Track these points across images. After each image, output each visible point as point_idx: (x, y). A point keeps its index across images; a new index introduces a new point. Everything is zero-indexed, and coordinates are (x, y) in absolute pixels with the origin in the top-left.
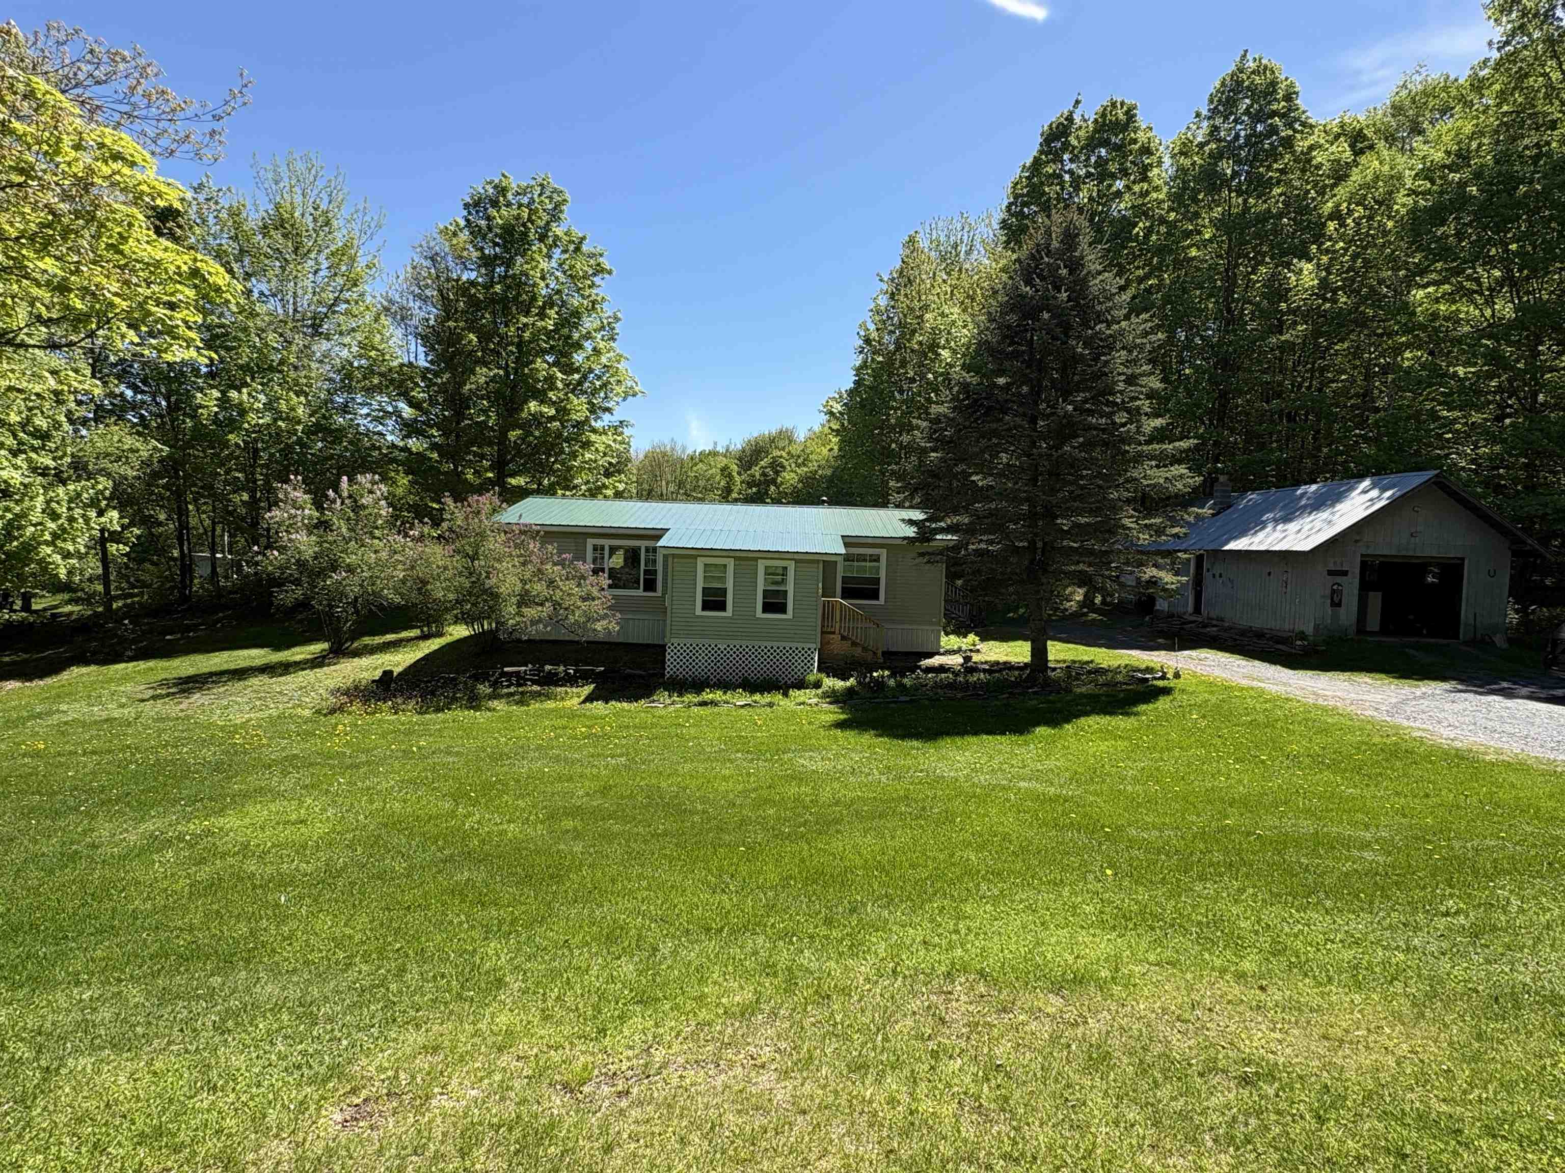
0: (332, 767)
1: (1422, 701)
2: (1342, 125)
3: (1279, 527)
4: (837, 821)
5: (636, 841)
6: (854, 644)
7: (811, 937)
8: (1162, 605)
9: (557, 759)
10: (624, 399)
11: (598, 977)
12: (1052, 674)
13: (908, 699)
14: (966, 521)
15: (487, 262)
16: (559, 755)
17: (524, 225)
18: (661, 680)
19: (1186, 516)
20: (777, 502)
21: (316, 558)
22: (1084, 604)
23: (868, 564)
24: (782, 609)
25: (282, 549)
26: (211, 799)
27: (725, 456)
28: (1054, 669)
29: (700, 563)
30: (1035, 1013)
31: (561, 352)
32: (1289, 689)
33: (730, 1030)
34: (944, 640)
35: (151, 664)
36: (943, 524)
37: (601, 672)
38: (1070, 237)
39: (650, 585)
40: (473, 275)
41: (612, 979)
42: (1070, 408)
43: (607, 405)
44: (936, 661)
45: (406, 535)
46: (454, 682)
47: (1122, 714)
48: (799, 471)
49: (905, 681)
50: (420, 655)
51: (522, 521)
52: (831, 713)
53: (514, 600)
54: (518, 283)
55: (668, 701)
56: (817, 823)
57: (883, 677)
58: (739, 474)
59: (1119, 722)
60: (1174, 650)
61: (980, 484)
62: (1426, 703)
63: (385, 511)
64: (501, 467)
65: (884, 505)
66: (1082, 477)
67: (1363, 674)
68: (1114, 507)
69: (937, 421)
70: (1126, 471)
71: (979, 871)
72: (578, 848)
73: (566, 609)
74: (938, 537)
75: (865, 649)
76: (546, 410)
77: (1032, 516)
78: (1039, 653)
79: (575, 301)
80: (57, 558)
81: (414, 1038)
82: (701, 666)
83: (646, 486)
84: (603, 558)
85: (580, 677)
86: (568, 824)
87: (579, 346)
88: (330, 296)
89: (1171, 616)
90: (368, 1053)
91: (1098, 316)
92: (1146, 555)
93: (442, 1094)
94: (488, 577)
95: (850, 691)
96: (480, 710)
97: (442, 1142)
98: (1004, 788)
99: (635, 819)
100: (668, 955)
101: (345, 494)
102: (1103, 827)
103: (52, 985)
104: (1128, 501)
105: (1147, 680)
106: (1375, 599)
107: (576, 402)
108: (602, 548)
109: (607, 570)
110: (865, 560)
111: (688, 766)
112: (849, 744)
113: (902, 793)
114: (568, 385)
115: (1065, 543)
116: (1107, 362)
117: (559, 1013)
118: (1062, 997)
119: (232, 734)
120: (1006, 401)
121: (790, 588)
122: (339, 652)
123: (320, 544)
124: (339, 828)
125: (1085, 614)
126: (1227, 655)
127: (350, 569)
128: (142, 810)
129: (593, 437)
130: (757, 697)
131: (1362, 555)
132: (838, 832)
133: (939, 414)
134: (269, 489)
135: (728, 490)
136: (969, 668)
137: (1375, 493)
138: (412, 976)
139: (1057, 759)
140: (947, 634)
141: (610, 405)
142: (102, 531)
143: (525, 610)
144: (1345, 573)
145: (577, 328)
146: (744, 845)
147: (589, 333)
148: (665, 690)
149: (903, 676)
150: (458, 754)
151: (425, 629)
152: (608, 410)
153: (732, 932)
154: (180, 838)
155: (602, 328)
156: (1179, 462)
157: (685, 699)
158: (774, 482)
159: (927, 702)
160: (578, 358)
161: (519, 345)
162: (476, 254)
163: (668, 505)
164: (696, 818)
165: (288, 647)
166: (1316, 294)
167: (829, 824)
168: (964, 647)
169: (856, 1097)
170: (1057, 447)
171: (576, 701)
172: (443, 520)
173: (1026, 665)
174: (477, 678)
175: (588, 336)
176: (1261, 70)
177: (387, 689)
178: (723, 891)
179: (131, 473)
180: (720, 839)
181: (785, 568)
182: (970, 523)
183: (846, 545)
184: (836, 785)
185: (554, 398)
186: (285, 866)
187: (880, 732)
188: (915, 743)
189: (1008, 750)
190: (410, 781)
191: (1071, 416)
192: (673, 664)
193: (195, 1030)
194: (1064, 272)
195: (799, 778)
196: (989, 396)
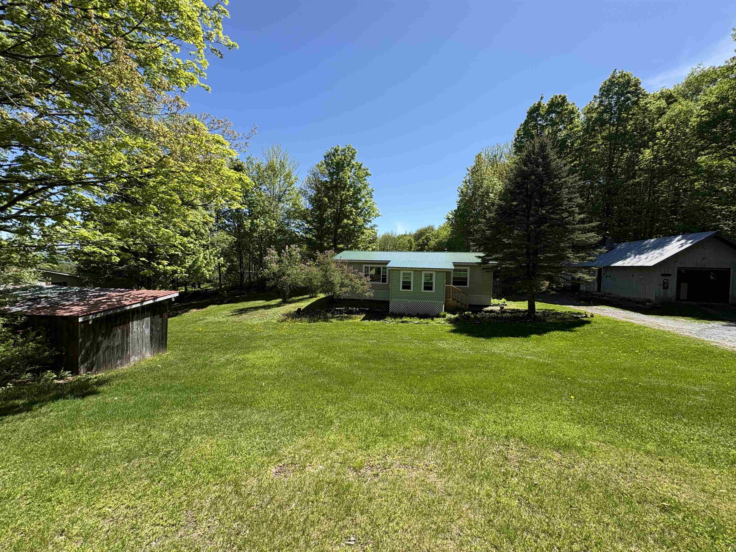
0: (282, 339)
1: (713, 330)
2: (662, 93)
3: (637, 256)
4: (455, 368)
6: (458, 302)
7: (447, 415)
8: (583, 288)
9: (352, 340)
10: (375, 218)
11: (366, 423)
12: (536, 314)
13: (479, 322)
14: (501, 256)
15: (331, 174)
17: (343, 161)
18: (388, 313)
19: (595, 253)
20: (428, 251)
21: (278, 272)
22: (548, 288)
23: (463, 273)
24: (431, 289)
25: (269, 269)
26: (246, 348)
27: (409, 236)
28: (538, 312)
29: (402, 272)
30: (549, 460)
31: (354, 203)
32: (645, 323)
33: (417, 452)
34: (492, 301)
35: (232, 305)
36: (492, 258)
37: (367, 310)
38: (543, 147)
39: (384, 280)
40: (327, 179)
41: (371, 425)
42: (544, 212)
44: (489, 308)
45: (305, 264)
46: (320, 312)
48: (436, 241)
49: (478, 315)
50: (309, 303)
51: (341, 259)
52: (449, 327)
53: (339, 285)
54: (340, 181)
55: (390, 321)
56: (446, 368)
57: (469, 314)
58: (414, 242)
59: (567, 334)
60: (591, 306)
61: (506, 242)
62: (715, 331)
63: (299, 256)
64: (335, 241)
65: (468, 251)
66: (549, 239)
67: (680, 317)
68: (564, 249)
69: (490, 219)
70: (568, 235)
71: (514, 393)
72: (360, 373)
73: (356, 288)
74: (490, 262)
75: (462, 304)
76: (350, 222)
77: (528, 254)
78: (532, 306)
79: (359, 185)
80: (206, 271)
81: (301, 442)
82: (402, 309)
83: (382, 247)
84: (368, 271)
85: (360, 312)
86: (357, 363)
87: (360, 200)
88: (283, 189)
89: (587, 292)
90: (285, 446)
91: (555, 176)
92: (578, 268)
93: (310, 466)
94: (330, 278)
95: (456, 319)
96: (328, 322)
97: (309, 487)
98: (520, 358)
99: (379, 363)
100: (392, 417)
101: (287, 251)
102: (566, 377)
103: (193, 408)
104: (569, 247)
105: (579, 317)
106: (684, 286)
107: (359, 219)
108: (368, 268)
109: (369, 275)
110: (462, 271)
111: (398, 344)
112: (457, 338)
113: (479, 358)
114: (357, 213)
115: (542, 264)
116: (559, 193)
117: (352, 437)
118: (560, 453)
119: (253, 327)
120: (517, 211)
121: (434, 281)
122: (285, 302)
123: (279, 267)
124: (282, 360)
125: (550, 292)
126: (614, 308)
127: (289, 275)
128: (226, 350)
129: (365, 231)
130: (422, 320)
131: (678, 268)
132: (454, 372)
134: (266, 251)
135: (410, 248)
136: (503, 311)
137: (683, 241)
138: (302, 417)
139: (542, 348)
140: (493, 299)
141: (371, 219)
142: (219, 263)
143: (342, 289)
144: (670, 275)
145: (360, 194)
146: (419, 375)
148: (389, 317)
149: (477, 314)
150: (320, 337)
151: (311, 295)
152: (370, 221)
153: (416, 410)
154: (235, 361)
155: (368, 194)
156: (592, 231)
157: (396, 320)
158: (427, 244)
159: (486, 324)
160: (360, 204)
161: (341, 201)
162: (327, 172)
163: (390, 253)
164: (401, 364)
165: (270, 300)
166: (652, 162)
167: (451, 369)
168: (500, 304)
169: (472, 491)
170: (539, 227)
171: (359, 320)
172: (317, 259)
173: (526, 311)
174: (327, 311)
175: (363, 197)
176: (623, 76)
177: (299, 314)
178: (412, 393)
179: (225, 246)
180: (410, 372)
181: (432, 274)
182: (503, 257)
183: (454, 266)
184: (453, 354)
185: (352, 218)
186: (265, 372)
188: (483, 339)
189: (521, 343)
190: (306, 345)
191: (544, 215)
192: (392, 308)
193: (232, 430)
194: (540, 160)
195: (439, 351)
196: (510, 209)
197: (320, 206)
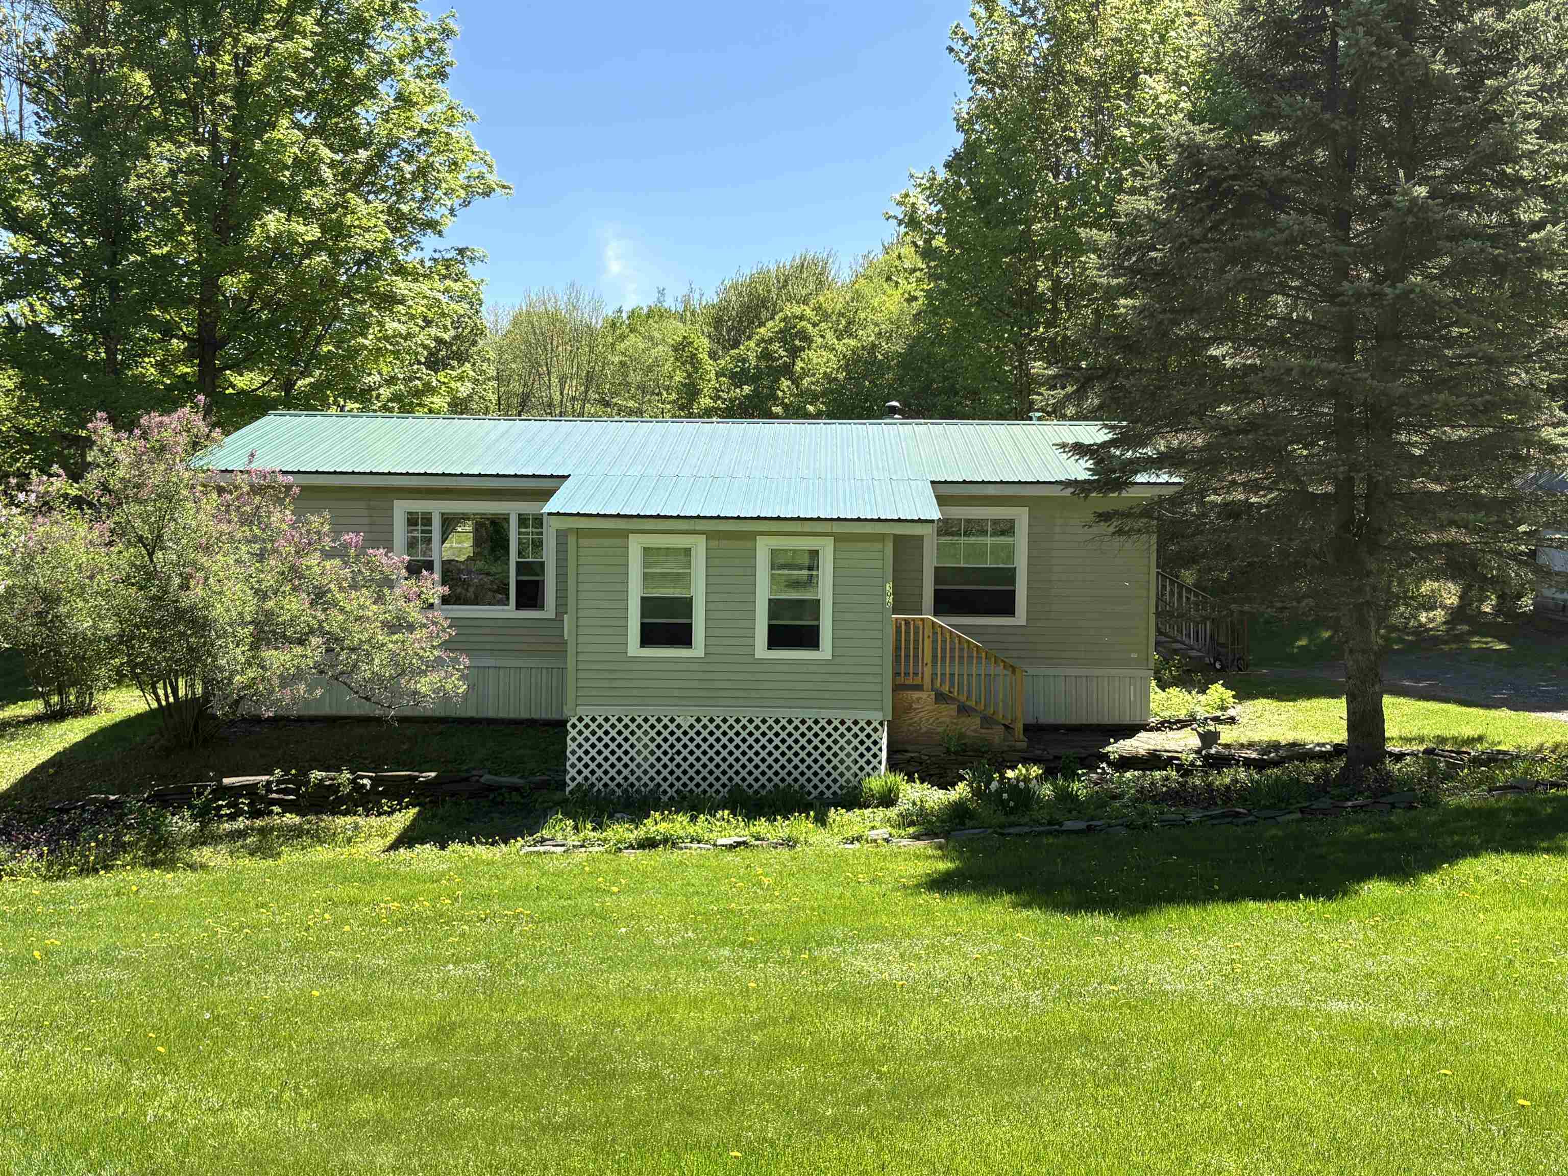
4: (941, 1091)
5: (507, 1141)
6: (964, 710)
9: (337, 970)
10: (466, 204)
12: (1395, 768)
13: (1082, 825)
14: (1199, 442)
16: (341, 962)
18: (558, 796)
20: (795, 413)
22: (1457, 615)
23: (989, 540)
24: (809, 639)
27: (682, 319)
28: (1399, 757)
29: (635, 546)
31: (329, 105)
34: (1157, 698)
36: (1149, 451)
37: (429, 783)
39: (530, 596)
42: (1421, 191)
43: (430, 215)
44: (1141, 743)
46: (116, 810)
47: (1547, 851)
48: (840, 348)
49: (1076, 786)
50: (44, 754)
51: (254, 466)
52: (919, 860)
53: (243, 633)
55: (573, 840)
56: (893, 1095)
57: (1027, 780)
58: (713, 355)
61: (1228, 363)
65: (1021, 414)
66: (1450, 342)
68: (1522, 404)
69: (1134, 225)
70: (1545, 325)
73: (353, 650)
74: (1141, 478)
75: (987, 721)
76: (301, 229)
77: (1344, 428)
78: (1366, 722)
82: (640, 762)
83: (516, 387)
84: (429, 541)
85: (383, 794)
86: (367, 1107)
87: (366, 91)
94: (185, 587)
95: (958, 810)
96: (174, 869)
98: (1295, 1015)
99: (505, 1094)
102: (1510, 1096)
104: (1552, 391)
107: (363, 209)
108: (427, 519)
109: (437, 566)
110: (983, 532)
111: (617, 978)
112: (959, 922)
113: (1073, 1029)
114: (345, 175)
115: (1418, 483)
116: (1498, 92)
120: (1282, 181)
121: (825, 592)
125: (1463, 637)
129: (401, 286)
130: (761, 826)
132: (937, 1114)
133: (1139, 214)
135: (690, 392)
136: (1213, 757)
139: (1410, 951)
140: (1163, 686)
141: (437, 213)
143: (268, 654)
145: (361, 53)
146: (737, 1145)
147: (388, 62)
148: (567, 815)
149: (1071, 776)
150: (127, 963)
151: (55, 699)
152: (432, 225)
155: (417, 51)
157: (609, 833)
158: (787, 370)
159: (1124, 832)
160: (366, 117)
161: (240, 92)
163: (564, 427)
164: (637, 1090)
167: (920, 1097)
168: (1201, 714)
171: (379, 844)
172: (87, 466)
173: (1338, 750)
174: (165, 801)
175: (386, 70)
180: (688, 1133)
181: (814, 554)
182: (1208, 447)
183: (942, 501)
184: (933, 1012)
185: (317, 203)
187: (1025, 897)
189: (1303, 932)
191: (1424, 208)
192: (582, 762)
195: (853, 998)
196: (1244, 173)
197: (98, 124)
